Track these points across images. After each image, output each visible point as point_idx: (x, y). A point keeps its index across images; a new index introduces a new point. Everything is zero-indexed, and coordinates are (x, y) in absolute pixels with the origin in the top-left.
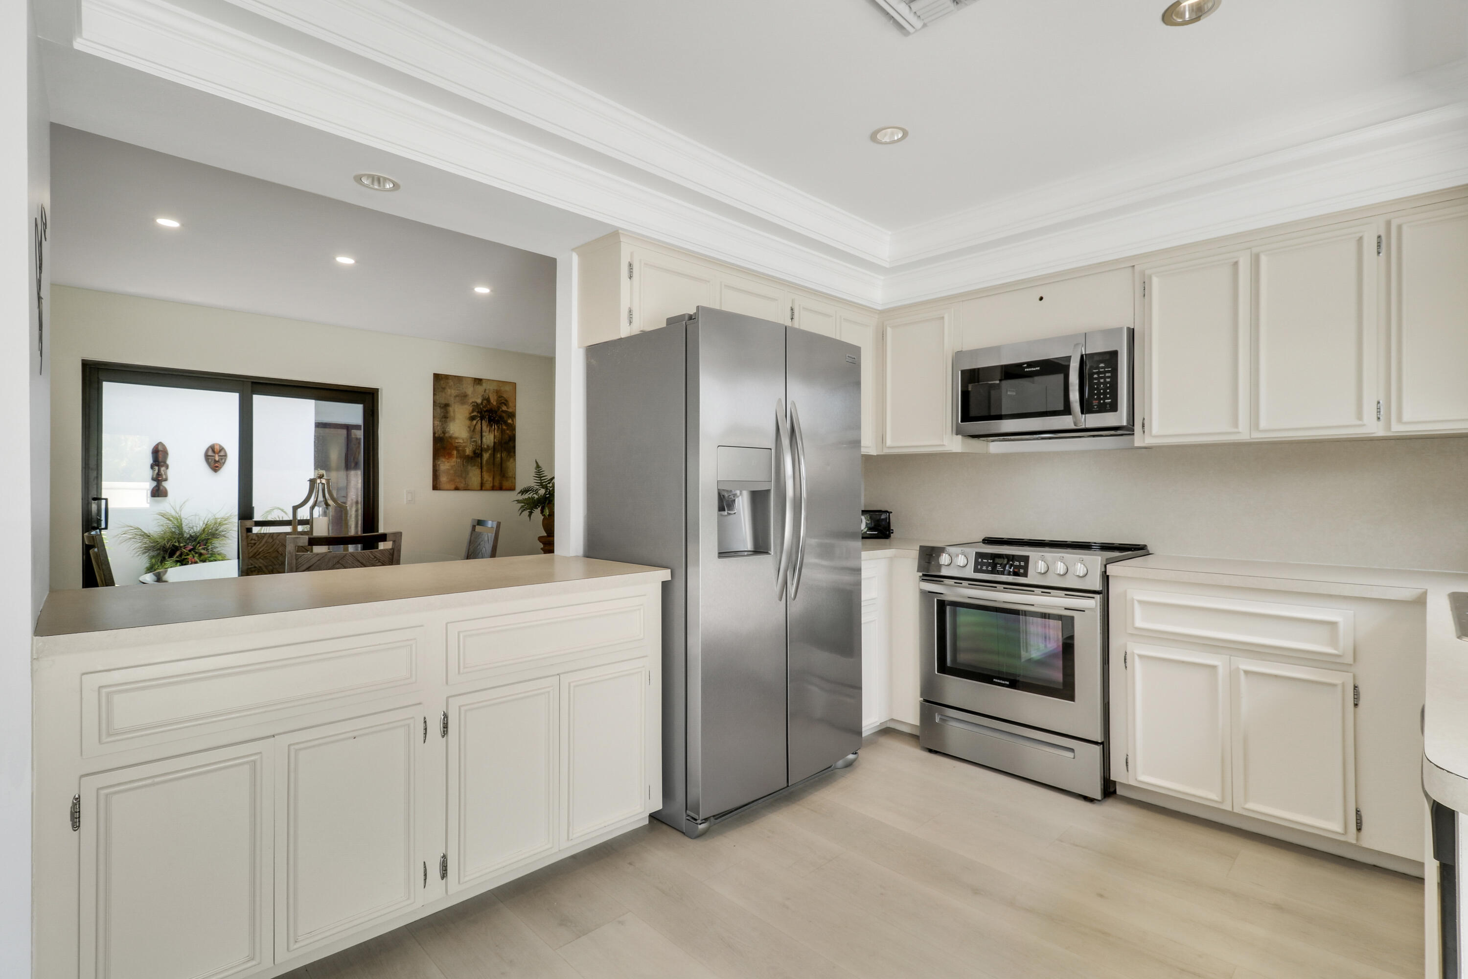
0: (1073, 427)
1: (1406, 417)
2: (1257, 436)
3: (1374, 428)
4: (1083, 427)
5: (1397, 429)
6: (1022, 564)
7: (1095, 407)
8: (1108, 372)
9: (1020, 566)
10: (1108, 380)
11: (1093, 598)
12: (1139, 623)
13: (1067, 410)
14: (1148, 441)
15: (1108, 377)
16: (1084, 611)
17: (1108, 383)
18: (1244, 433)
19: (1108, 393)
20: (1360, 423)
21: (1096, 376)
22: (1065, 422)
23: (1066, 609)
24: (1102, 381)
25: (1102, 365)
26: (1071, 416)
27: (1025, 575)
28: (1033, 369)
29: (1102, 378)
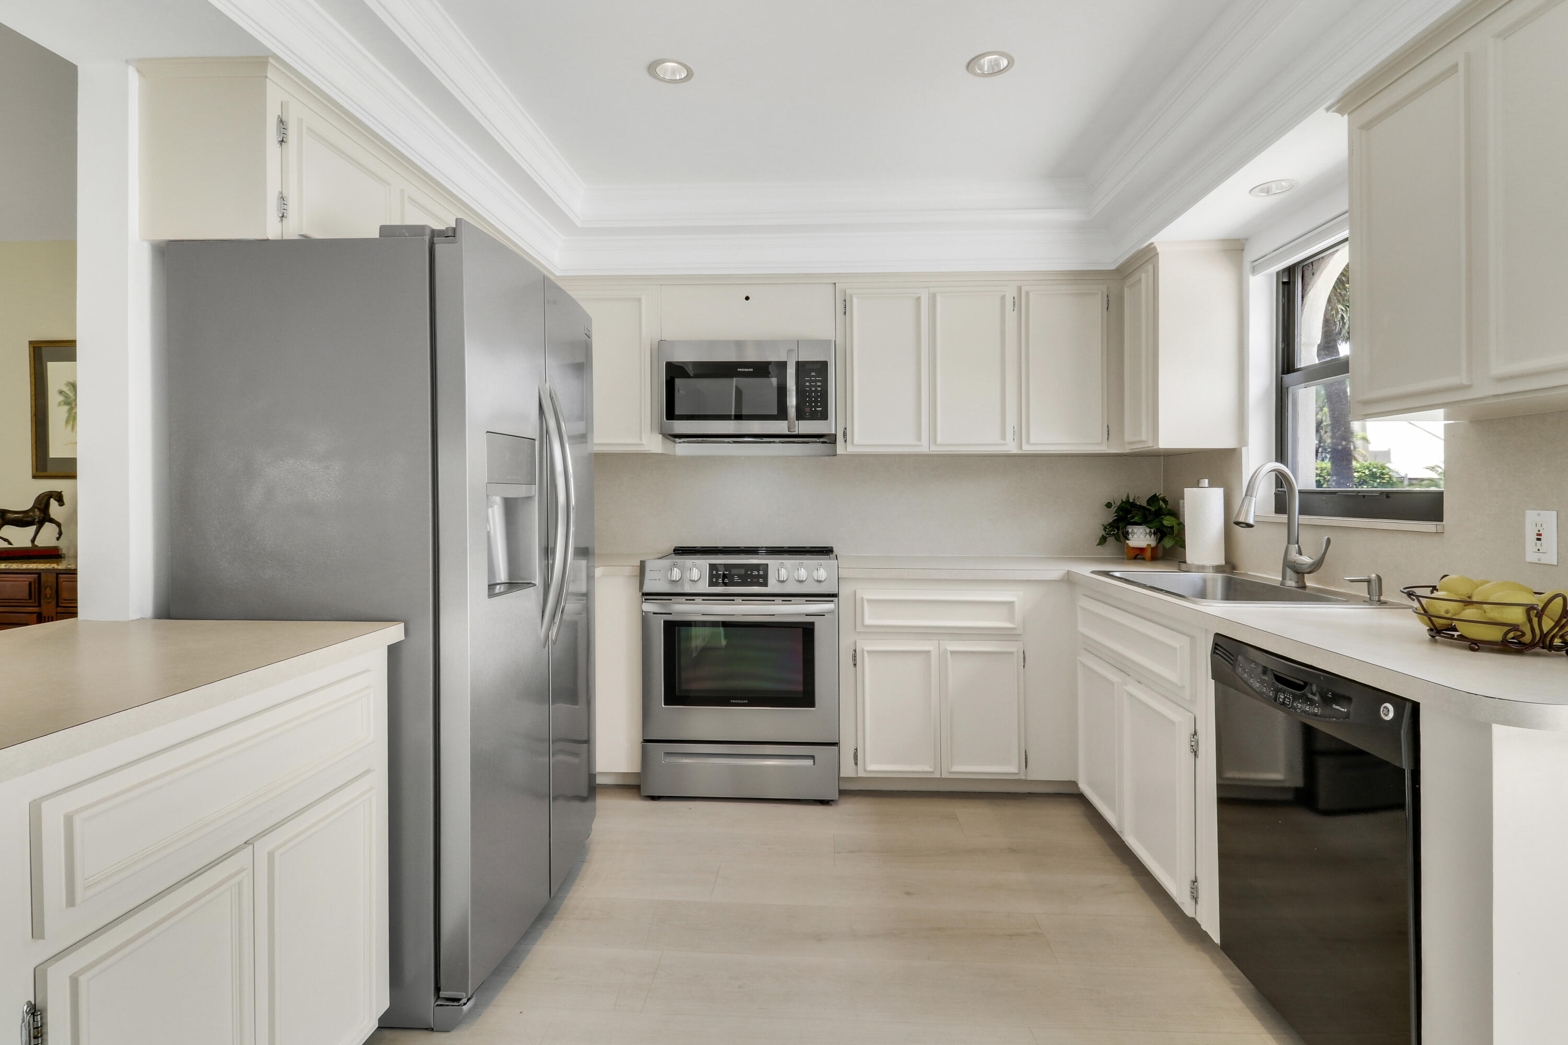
0: (787, 432)
1: (1032, 441)
2: (935, 449)
3: (1011, 447)
4: (796, 433)
5: (1027, 448)
6: (761, 573)
7: (808, 414)
8: (819, 381)
9: (758, 576)
10: (819, 389)
11: (832, 601)
12: (868, 621)
13: (782, 414)
14: (851, 449)
15: (819, 386)
16: (824, 615)
17: (819, 391)
18: (924, 448)
19: (819, 402)
20: (1004, 442)
21: (807, 384)
22: (780, 427)
23: (806, 615)
24: (813, 389)
25: (813, 374)
26: (787, 421)
27: (765, 584)
28: (746, 370)
29: (813, 386)
